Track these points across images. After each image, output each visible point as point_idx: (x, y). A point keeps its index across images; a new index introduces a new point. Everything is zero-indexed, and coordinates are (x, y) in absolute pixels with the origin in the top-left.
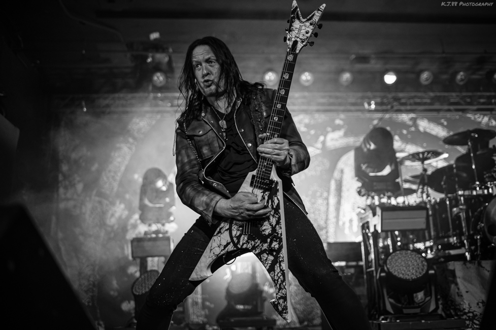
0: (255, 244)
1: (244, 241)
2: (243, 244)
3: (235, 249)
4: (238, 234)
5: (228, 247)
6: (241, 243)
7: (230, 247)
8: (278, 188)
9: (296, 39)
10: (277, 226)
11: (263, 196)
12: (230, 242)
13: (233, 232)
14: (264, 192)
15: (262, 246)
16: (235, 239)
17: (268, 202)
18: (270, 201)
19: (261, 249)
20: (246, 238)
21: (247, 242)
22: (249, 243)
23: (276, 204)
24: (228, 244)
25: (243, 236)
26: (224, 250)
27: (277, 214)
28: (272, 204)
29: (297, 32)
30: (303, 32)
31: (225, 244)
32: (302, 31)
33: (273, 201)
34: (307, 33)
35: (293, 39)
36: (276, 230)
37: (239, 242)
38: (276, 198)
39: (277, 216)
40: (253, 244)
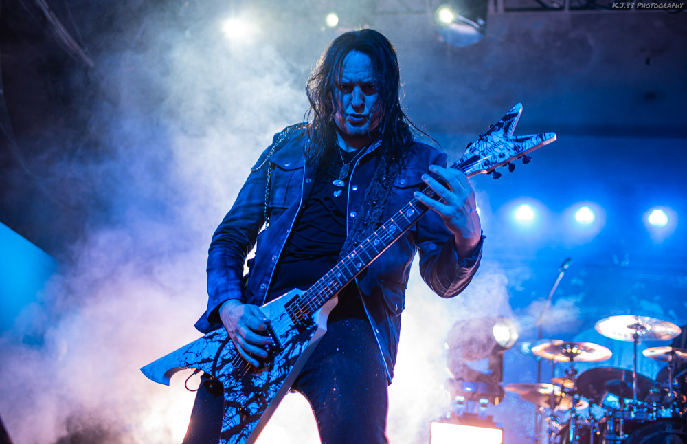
0: (234, 386)
1: (226, 373)
2: (223, 375)
3: (210, 373)
4: (227, 357)
5: (205, 364)
6: (221, 372)
7: (207, 367)
8: (312, 335)
9: (481, 155)
10: (273, 386)
11: (288, 332)
12: (212, 360)
13: (224, 349)
14: (293, 328)
15: (240, 395)
16: (219, 360)
17: (287, 344)
18: (291, 345)
19: (236, 398)
20: (231, 370)
21: (228, 377)
22: (229, 379)
23: (293, 355)
24: (208, 360)
25: (230, 364)
26: (199, 363)
27: (285, 369)
28: (289, 351)
29: (489, 145)
30: (497, 151)
31: (206, 357)
32: (495, 149)
33: (293, 348)
34: (501, 156)
35: (477, 153)
36: (269, 389)
37: (221, 367)
38: (299, 347)
39: (283, 372)
40: (232, 385)
